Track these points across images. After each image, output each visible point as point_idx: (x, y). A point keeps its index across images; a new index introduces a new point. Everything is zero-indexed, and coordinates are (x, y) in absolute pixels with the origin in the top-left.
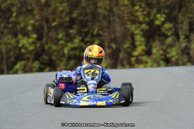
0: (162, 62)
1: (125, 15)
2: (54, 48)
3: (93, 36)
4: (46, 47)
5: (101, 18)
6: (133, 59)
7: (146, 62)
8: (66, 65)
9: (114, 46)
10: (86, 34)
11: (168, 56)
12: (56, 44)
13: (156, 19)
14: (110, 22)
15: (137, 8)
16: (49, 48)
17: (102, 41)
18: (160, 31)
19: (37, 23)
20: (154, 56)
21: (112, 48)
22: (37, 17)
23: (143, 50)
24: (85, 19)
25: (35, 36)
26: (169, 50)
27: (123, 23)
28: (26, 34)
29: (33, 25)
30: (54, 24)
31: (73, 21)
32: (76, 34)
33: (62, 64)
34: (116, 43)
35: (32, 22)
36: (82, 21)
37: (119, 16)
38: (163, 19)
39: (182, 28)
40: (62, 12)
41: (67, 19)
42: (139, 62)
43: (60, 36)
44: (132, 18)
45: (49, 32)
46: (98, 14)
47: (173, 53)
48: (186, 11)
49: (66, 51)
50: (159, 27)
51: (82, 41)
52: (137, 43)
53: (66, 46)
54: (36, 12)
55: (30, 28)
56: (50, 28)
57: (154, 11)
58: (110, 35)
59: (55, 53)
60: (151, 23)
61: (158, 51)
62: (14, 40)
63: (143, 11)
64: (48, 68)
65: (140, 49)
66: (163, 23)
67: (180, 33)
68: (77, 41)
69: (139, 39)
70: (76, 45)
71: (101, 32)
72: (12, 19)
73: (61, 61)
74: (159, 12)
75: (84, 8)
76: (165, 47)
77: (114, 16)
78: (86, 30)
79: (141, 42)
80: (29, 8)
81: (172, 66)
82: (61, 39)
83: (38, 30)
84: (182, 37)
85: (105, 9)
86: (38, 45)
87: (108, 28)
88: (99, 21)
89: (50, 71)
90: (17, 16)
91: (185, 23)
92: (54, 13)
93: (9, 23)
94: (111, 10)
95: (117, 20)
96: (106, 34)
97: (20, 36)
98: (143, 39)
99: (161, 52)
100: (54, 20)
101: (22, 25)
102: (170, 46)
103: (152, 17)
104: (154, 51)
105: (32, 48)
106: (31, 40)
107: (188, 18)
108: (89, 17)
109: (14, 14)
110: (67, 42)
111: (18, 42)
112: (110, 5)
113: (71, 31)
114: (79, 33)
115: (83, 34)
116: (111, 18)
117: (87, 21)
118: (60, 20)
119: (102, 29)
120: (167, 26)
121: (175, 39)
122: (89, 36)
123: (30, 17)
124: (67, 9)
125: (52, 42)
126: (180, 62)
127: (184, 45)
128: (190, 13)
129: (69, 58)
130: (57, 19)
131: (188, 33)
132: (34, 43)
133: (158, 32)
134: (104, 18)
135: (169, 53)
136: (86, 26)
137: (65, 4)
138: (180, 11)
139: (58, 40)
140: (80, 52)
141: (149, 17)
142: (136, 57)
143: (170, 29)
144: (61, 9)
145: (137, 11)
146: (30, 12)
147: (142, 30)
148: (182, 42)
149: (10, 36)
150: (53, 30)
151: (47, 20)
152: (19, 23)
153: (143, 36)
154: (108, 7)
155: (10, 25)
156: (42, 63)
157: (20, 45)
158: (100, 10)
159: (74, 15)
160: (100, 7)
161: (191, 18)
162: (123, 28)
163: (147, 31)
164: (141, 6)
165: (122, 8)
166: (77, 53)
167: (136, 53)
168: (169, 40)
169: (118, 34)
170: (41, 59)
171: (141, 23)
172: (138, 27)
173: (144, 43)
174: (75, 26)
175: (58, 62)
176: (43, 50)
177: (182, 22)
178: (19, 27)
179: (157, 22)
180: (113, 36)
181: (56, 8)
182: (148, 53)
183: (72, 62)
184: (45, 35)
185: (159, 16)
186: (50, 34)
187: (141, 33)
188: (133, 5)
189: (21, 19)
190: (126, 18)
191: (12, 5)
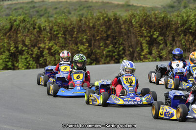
0: (158, 58)
1: (137, 33)
2: (98, 51)
3: (119, 44)
4: (94, 51)
5: (124, 34)
6: (142, 57)
7: (149, 58)
8: (105, 60)
9: (131, 50)
10: (116, 43)
11: (161, 55)
12: (99, 49)
13: (154, 34)
14: (128, 37)
15: (143, 28)
16: (96, 51)
17: (125, 47)
18: (156, 41)
19: (88, 38)
20: (153, 55)
21: (130, 50)
22: (88, 34)
23: (147, 52)
24: (115, 35)
25: (87, 44)
26: (161, 52)
27: (136, 37)
28: (83, 44)
29: (86, 39)
30: (97, 38)
31: (108, 36)
32: (110, 43)
33: (103, 60)
34: (132, 48)
35: (86, 37)
36: (113, 36)
37: (133, 33)
38: (157, 35)
39: (168, 39)
40: (102, 31)
41: (105, 35)
42: (145, 58)
43: (101, 44)
44: (141, 34)
45: (95, 42)
46: (122, 32)
47: (164, 53)
48: (170, 30)
49: (104, 53)
50: (155, 39)
51: (114, 47)
52: (144, 48)
53: (105, 50)
54: (87, 32)
55: (84, 40)
56: (95, 40)
57: (153, 30)
58: (129, 44)
59: (99, 54)
60: (151, 37)
61: (156, 52)
62: (76, 47)
63: (146, 30)
64: (95, 62)
65: (146, 51)
66: (158, 37)
67: (168, 42)
68: (110, 47)
69: (145, 45)
70: (110, 49)
71: (123, 42)
72: (74, 36)
73: (102, 58)
74: (155, 31)
75: (113, 29)
76: (159, 50)
77: (130, 33)
78: (115, 41)
79: (146, 47)
80: (84, 29)
81: (163, 61)
82: (102, 46)
83: (89, 41)
84: (168, 44)
85: (125, 29)
86: (89, 49)
87: (127, 40)
88: (123, 36)
89: (96, 64)
90: (77, 34)
91: (170, 36)
92: (97, 32)
93: (72, 37)
94: (129, 30)
95: (133, 35)
96: (126, 43)
97: (79, 45)
98: (147, 46)
99: (157, 53)
100: (98, 36)
101: (80, 38)
102: (162, 49)
103: (151, 34)
104: (153, 52)
105: (86, 51)
106: (85, 47)
107: (172, 33)
108: (117, 34)
109: (75, 33)
110: (105, 47)
111: (78, 48)
112: (128, 27)
113: (107, 42)
114: (112, 43)
115: (114, 43)
116: (129, 35)
117: (116, 36)
118: (101, 36)
119: (124, 41)
120: (160, 38)
121: (165, 45)
122: (117, 44)
123: (84, 34)
124: (105, 30)
125: (97, 48)
126: (168, 58)
127: (170, 49)
128: (172, 31)
129: (107, 57)
130: (99, 35)
131: (171, 42)
132: (87, 48)
133: (155, 42)
134: (125, 34)
135: (161, 53)
136: (115, 39)
137: (104, 27)
138: (167, 30)
139: (100, 47)
140: (112, 53)
141: (150, 33)
142: (144, 55)
143: (162, 40)
144: (102, 29)
145: (143, 30)
146: (84, 31)
147: (147, 41)
148: (169, 47)
149: (73, 45)
150: (97, 41)
151: (94, 36)
152: (78, 38)
153: (147, 44)
154: (127, 28)
155: (73, 39)
156: (92, 60)
157: (79, 50)
158: (123, 30)
159: (109, 33)
160: (123, 28)
161: (173, 34)
162: (136, 39)
163: (149, 41)
164: (145, 27)
165: (135, 29)
166: (111, 54)
167: (143, 54)
168: (161, 46)
169: (133, 43)
170: (91, 57)
171: (145, 37)
172: (144, 39)
173: (147, 48)
174: (109, 39)
175: (100, 59)
176: (92, 52)
177: (168, 36)
178: (78, 40)
179: (155, 36)
180: (130, 44)
181: (99, 29)
182: (150, 53)
183: (108, 59)
184: (92, 44)
185: (155, 33)
186: (95, 44)
187: (146, 42)
188: (141, 27)
189: (79, 35)
190: (138, 34)
191: (74, 28)
